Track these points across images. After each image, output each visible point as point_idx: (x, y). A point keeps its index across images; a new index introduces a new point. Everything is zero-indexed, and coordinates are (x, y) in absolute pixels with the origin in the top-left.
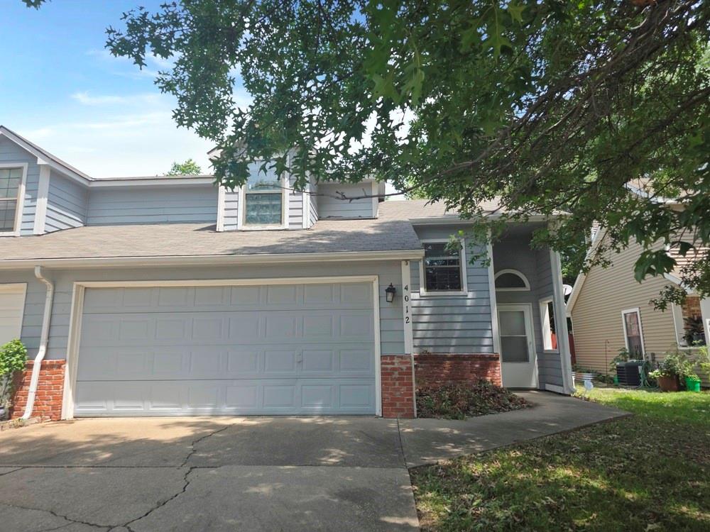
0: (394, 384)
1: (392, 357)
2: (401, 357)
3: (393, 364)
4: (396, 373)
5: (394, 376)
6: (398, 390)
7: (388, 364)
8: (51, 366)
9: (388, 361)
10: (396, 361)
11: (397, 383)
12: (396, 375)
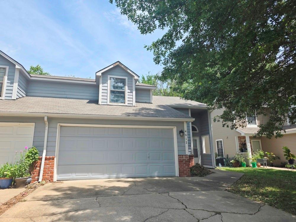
0: (184, 165)
1: (183, 156)
2: (186, 156)
3: (183, 158)
4: (184, 161)
5: (183, 162)
6: (184, 167)
7: (182, 158)
8: (50, 159)
9: (181, 157)
10: (184, 157)
11: (185, 164)
12: (184, 162)
